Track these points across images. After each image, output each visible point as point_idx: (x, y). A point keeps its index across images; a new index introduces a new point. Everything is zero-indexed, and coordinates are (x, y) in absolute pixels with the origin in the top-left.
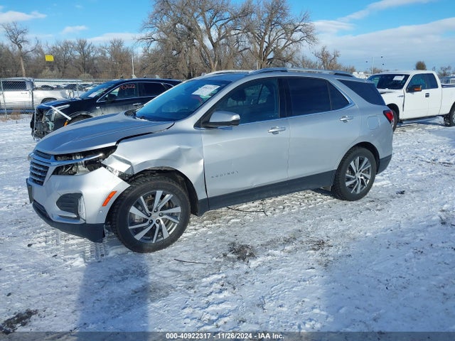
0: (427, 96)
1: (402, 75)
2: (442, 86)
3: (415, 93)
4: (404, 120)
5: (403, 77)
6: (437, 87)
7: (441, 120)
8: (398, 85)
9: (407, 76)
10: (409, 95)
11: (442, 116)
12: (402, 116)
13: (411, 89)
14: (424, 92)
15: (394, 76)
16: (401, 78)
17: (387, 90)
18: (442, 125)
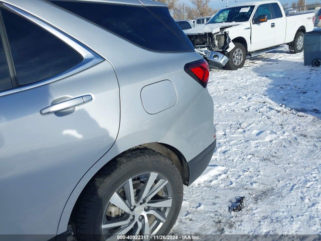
0: (273, 25)
1: (247, 7)
2: (287, 15)
3: (261, 24)
4: (252, 52)
5: (249, 8)
6: (282, 16)
7: (287, 48)
8: (244, 18)
9: (252, 7)
10: (255, 26)
11: (288, 44)
12: (250, 48)
13: (258, 20)
14: (270, 22)
15: (240, 8)
16: (246, 10)
17: (234, 23)
18: (287, 52)
